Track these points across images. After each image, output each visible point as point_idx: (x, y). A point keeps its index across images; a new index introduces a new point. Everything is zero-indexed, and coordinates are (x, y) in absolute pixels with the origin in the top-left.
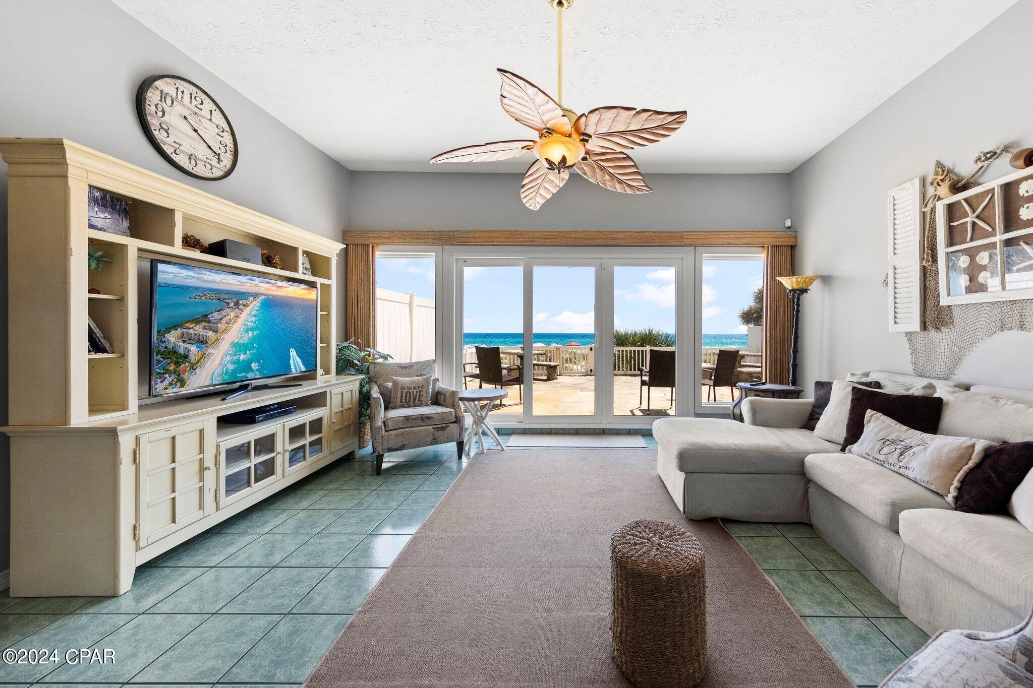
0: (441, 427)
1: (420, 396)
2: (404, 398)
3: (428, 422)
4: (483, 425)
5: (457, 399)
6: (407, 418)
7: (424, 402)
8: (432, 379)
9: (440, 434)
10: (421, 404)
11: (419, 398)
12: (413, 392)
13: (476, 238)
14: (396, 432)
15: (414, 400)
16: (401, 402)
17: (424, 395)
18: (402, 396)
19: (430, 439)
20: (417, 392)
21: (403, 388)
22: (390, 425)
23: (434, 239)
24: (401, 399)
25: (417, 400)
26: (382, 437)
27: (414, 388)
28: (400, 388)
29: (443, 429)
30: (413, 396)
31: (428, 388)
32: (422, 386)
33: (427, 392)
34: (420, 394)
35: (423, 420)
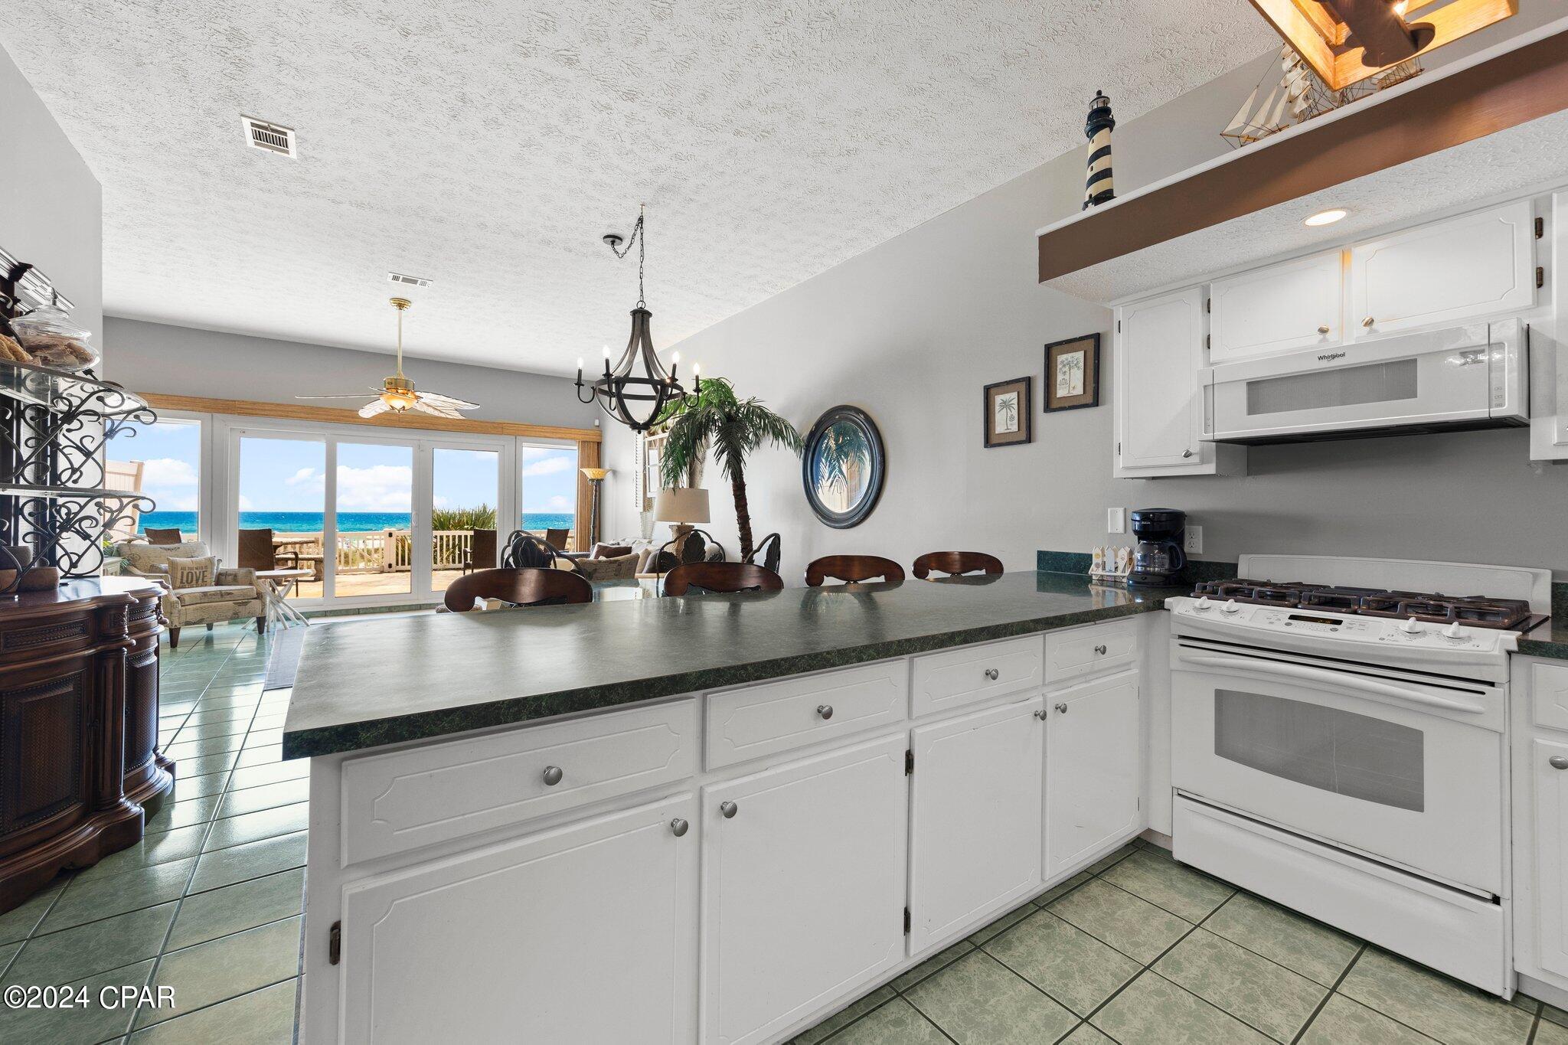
0: (245, 602)
1: (204, 576)
2: (185, 579)
3: (228, 598)
4: (281, 604)
5: (255, 578)
6: (205, 594)
7: (209, 580)
8: (216, 559)
9: (241, 608)
10: (204, 584)
11: (203, 579)
12: (196, 573)
13: (265, 410)
14: (194, 606)
15: (197, 580)
16: (182, 582)
17: (209, 576)
18: (182, 577)
19: (230, 614)
20: (200, 572)
21: (183, 569)
22: (187, 600)
23: (204, 407)
24: (182, 580)
25: (200, 581)
26: (179, 611)
27: (197, 569)
28: (179, 568)
29: (245, 604)
30: (196, 576)
31: (212, 569)
32: (206, 567)
33: (212, 573)
34: (203, 575)
35: (222, 596)
